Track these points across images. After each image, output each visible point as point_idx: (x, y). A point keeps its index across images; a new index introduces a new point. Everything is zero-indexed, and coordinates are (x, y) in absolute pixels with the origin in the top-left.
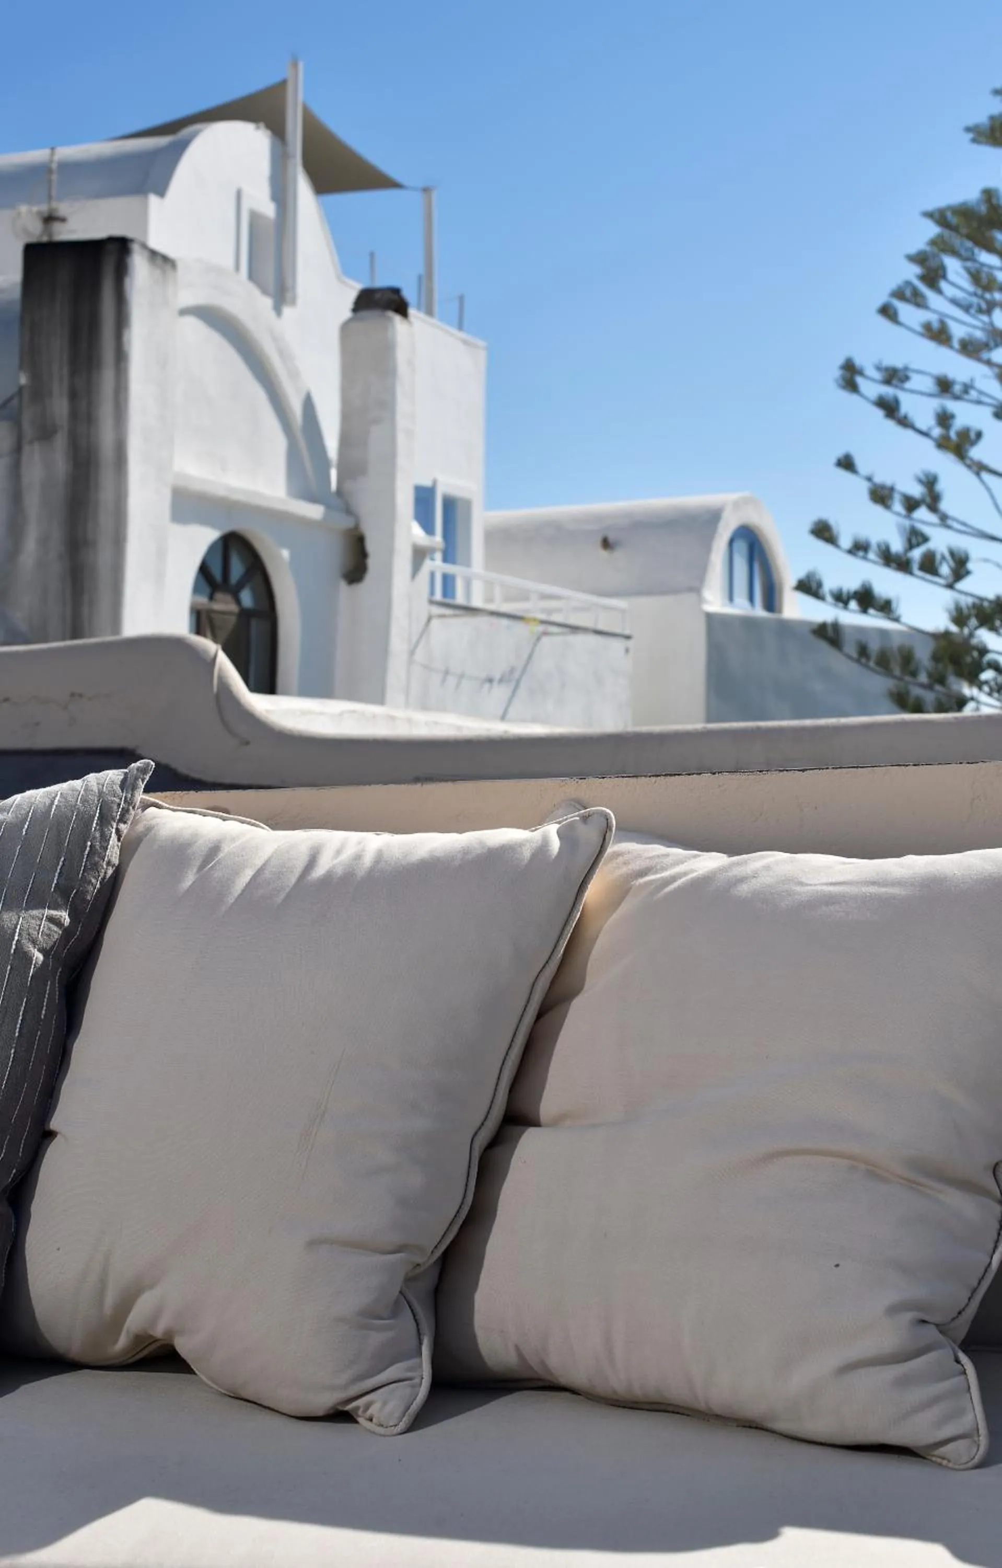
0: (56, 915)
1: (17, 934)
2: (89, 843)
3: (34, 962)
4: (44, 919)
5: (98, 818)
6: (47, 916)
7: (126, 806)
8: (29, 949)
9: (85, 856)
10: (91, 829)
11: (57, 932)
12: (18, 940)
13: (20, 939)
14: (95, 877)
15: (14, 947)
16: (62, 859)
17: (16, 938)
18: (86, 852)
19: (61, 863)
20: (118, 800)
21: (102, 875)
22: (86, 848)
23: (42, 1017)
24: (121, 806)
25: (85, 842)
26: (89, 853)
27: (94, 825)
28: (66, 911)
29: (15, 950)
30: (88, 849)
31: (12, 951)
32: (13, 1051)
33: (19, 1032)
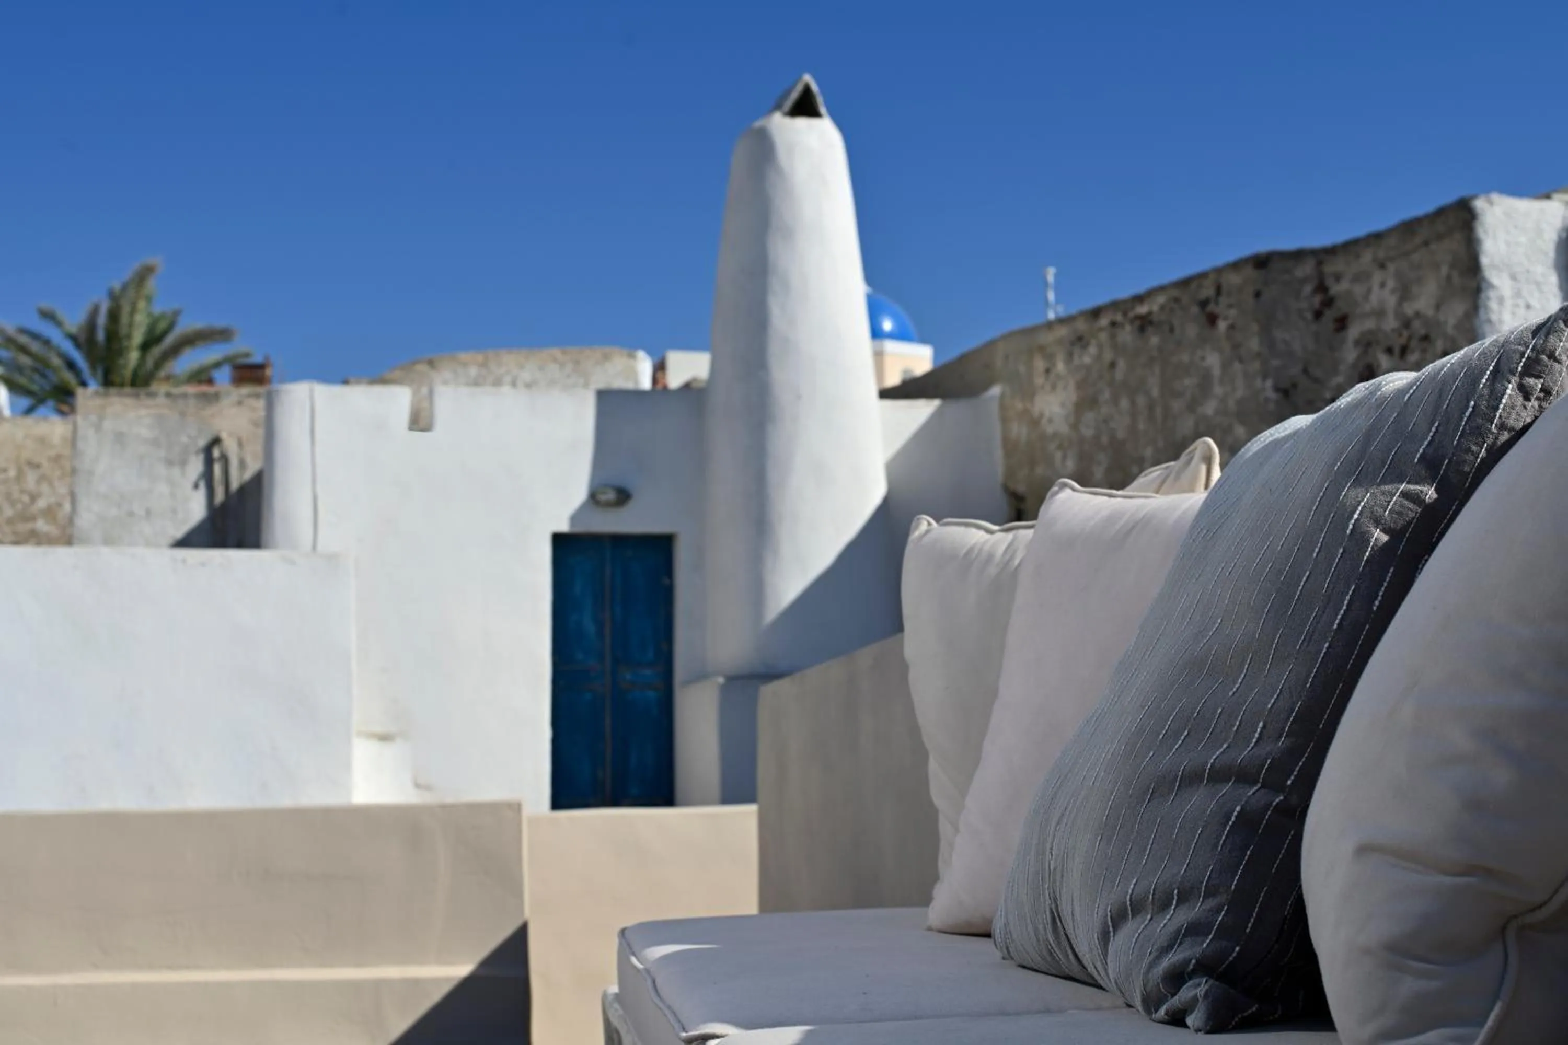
0: (1415, 490)
1: (1358, 512)
2: (1472, 403)
3: (1372, 544)
4: (1398, 494)
5: (1491, 373)
6: (1402, 491)
7: (1534, 355)
8: (1369, 529)
9: (1465, 419)
10: (1479, 385)
11: (1413, 510)
12: (1357, 520)
13: (1360, 518)
14: (1476, 444)
15: (1351, 526)
16: (1436, 424)
17: (1356, 516)
18: (1467, 414)
19: (1434, 429)
20: (1521, 348)
21: (1490, 440)
22: (1468, 408)
23: (1375, 608)
24: (1526, 356)
25: (1468, 402)
26: (1470, 416)
27: (1484, 381)
28: (1433, 485)
29: (1352, 531)
30: (1470, 409)
31: (1348, 532)
32: (1326, 645)
33: (1338, 625)
